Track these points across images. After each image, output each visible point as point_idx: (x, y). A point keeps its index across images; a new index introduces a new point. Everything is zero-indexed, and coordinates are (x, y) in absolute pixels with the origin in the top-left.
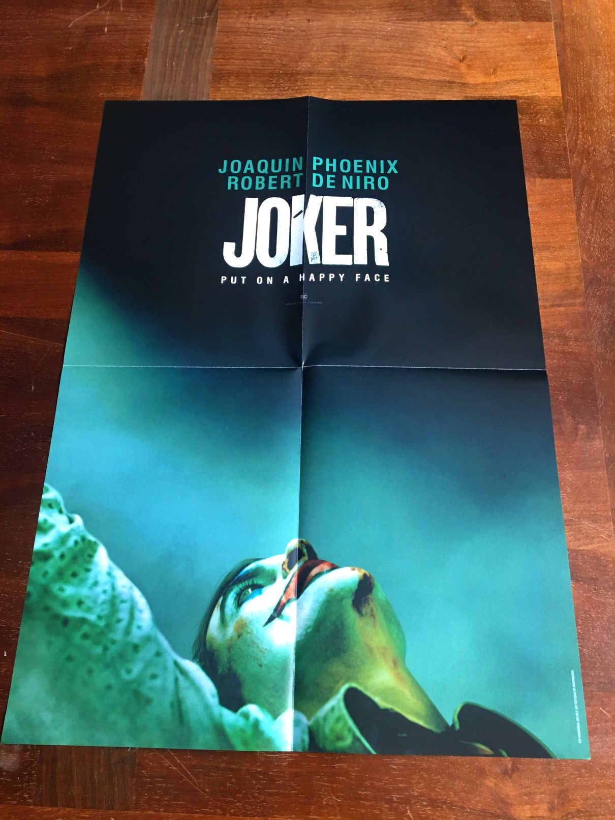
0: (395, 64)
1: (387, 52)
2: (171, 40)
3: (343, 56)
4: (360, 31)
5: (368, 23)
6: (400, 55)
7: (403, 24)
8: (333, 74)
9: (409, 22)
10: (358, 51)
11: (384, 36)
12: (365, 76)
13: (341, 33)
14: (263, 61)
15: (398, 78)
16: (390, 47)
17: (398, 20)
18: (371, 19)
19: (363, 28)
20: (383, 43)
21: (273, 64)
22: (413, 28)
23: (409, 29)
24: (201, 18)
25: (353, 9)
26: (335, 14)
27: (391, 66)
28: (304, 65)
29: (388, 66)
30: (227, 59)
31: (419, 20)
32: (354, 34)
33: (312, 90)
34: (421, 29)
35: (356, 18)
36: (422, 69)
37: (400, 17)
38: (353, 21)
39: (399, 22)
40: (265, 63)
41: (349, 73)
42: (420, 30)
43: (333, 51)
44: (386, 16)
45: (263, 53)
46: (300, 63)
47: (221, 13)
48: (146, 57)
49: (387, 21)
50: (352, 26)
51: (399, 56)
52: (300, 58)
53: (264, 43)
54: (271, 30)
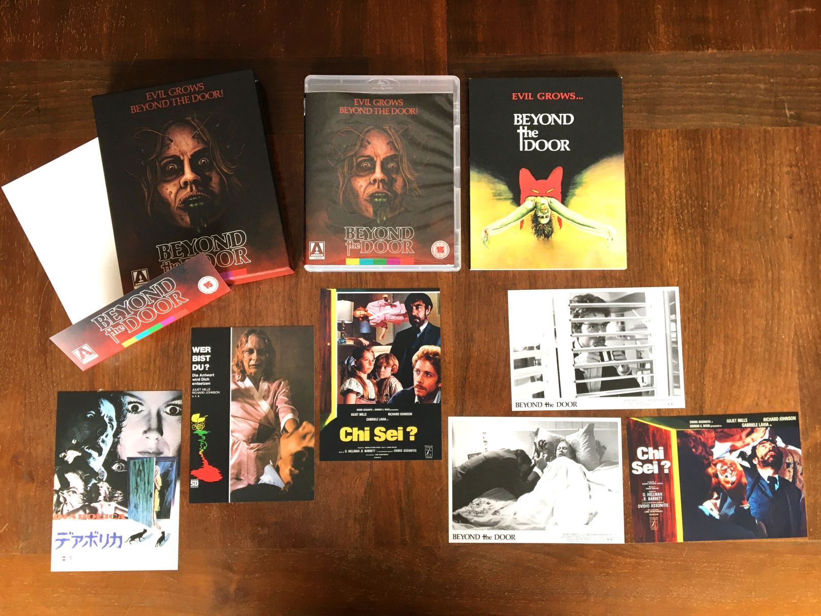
0: (726, 343)
1: (745, 333)
2: (747, 76)
3: (735, 281)
4: (777, 299)
5: (791, 310)
6: (742, 349)
7: (793, 353)
8: (706, 270)
9: (795, 359)
10: (744, 299)
11: (772, 330)
12: (705, 309)
13: (772, 277)
14: (721, 187)
15: (704, 347)
16: (753, 337)
17: (799, 346)
18: (797, 312)
19: (782, 304)
20: (759, 329)
21: (718, 199)
22: (787, 365)
23: (784, 361)
24: (786, 106)
25: (813, 291)
26: (804, 270)
27: (722, 339)
28: (718, 236)
29: (722, 335)
30: (721, 143)
31: (801, 372)
32: (772, 293)
33: (680, 247)
34: (786, 375)
35: (799, 295)
36: (720, 376)
37: (804, 349)
38: (793, 291)
39: (796, 347)
40: (718, 189)
41: (708, 289)
42: (783, 373)
43: (742, 269)
44: (804, 331)
45: (734, 186)
46: (720, 230)
47: (795, 131)
48: (719, 49)
49: (796, 334)
50: (784, 289)
51: (740, 348)
52: (728, 231)
53: (750, 186)
54: (772, 191)
